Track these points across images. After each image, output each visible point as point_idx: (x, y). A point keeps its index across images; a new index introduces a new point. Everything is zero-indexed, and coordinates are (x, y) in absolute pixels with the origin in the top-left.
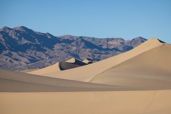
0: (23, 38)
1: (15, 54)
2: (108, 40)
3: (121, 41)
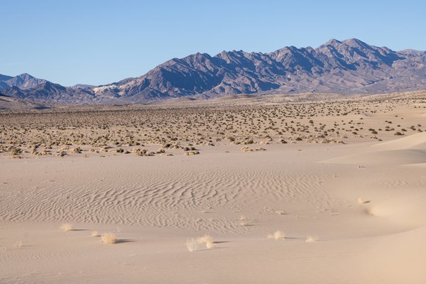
0: (355, 53)
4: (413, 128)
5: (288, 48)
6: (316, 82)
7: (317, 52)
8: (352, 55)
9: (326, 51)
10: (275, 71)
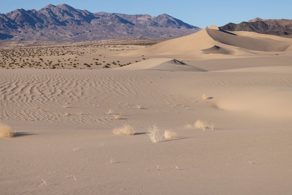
0: (65, 14)
1: (59, 28)
2: (137, 16)
3: (148, 17)
4: (114, 63)
5: (19, 10)
6: (38, 34)
7: (39, 13)
8: (63, 15)
9: (45, 12)
10: (10, 26)
